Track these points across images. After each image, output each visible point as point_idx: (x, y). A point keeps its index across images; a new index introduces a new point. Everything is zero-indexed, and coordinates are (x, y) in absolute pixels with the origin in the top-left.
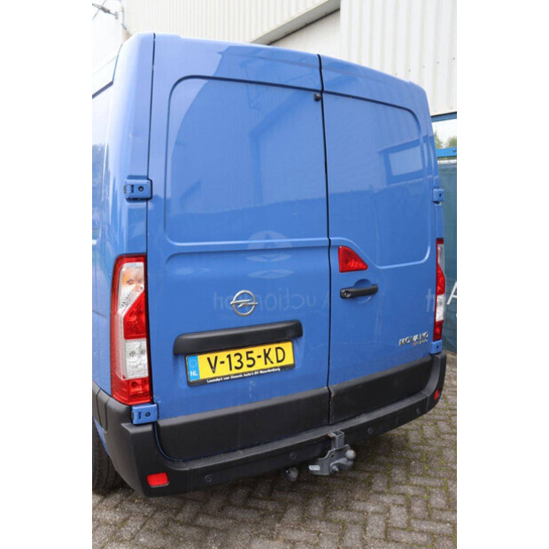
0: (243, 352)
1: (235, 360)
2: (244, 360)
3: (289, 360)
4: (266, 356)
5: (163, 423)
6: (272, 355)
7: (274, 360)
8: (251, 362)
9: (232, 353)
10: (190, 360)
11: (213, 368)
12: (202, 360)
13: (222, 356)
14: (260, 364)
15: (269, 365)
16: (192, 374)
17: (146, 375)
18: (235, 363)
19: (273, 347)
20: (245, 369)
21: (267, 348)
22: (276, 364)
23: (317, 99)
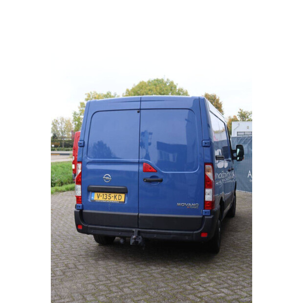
0: (108, 194)
1: (105, 196)
2: (108, 197)
3: (123, 200)
4: (115, 197)
5: (84, 211)
6: (117, 197)
7: (117, 199)
8: (109, 198)
9: (105, 194)
10: (93, 193)
11: (98, 197)
12: (96, 194)
13: (101, 194)
14: (112, 199)
15: (115, 200)
16: (92, 198)
17: (80, 195)
18: (105, 197)
19: (118, 194)
20: (107, 199)
21: (116, 194)
22: (118, 200)
23: (138, 112)
